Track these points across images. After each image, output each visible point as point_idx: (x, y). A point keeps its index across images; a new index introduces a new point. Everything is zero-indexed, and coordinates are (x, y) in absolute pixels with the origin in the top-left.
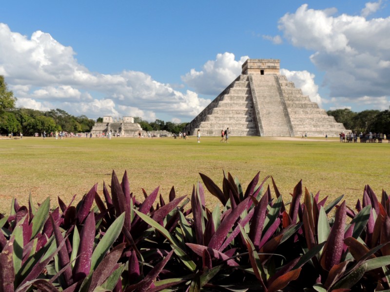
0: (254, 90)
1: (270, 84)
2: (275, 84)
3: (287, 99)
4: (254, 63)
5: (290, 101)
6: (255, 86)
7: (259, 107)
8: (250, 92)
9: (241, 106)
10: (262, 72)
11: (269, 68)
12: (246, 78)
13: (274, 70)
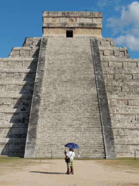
0: (43, 60)
1: (80, 50)
2: (89, 50)
3: (112, 77)
4: (54, 17)
5: (116, 80)
7: (44, 89)
9: (10, 89)
10: (70, 34)
11: (82, 26)
12: (36, 43)
13: (92, 30)
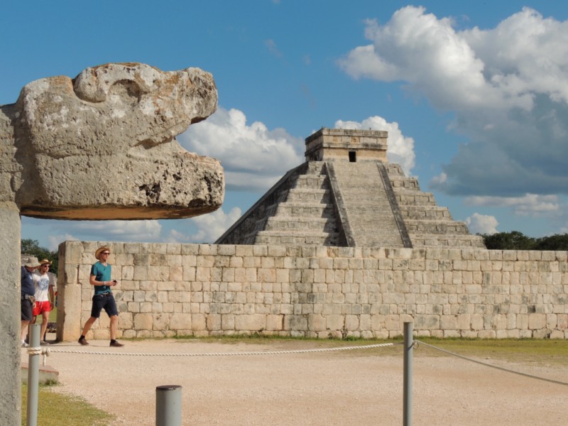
0: (338, 195)
1: (371, 181)
2: (379, 181)
3: (405, 213)
4: (335, 136)
5: (411, 218)
6: (339, 184)
7: (353, 230)
8: (331, 198)
10: (352, 157)
11: (367, 147)
12: (320, 169)
13: (376, 152)
